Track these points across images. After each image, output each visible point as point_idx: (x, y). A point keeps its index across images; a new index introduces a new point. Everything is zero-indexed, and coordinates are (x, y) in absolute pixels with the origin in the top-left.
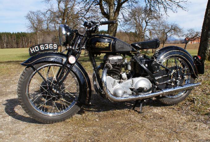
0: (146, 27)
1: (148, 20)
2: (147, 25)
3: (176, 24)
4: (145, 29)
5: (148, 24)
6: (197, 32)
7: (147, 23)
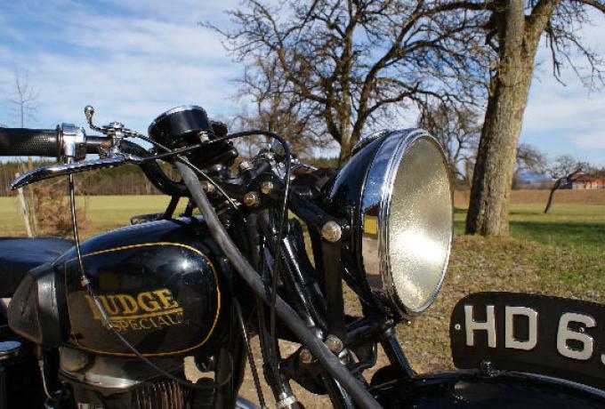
0: (458, 151)
1: (464, 136)
2: (460, 147)
3: (529, 146)
4: (456, 157)
5: (465, 144)
6: (580, 164)
7: (460, 142)
